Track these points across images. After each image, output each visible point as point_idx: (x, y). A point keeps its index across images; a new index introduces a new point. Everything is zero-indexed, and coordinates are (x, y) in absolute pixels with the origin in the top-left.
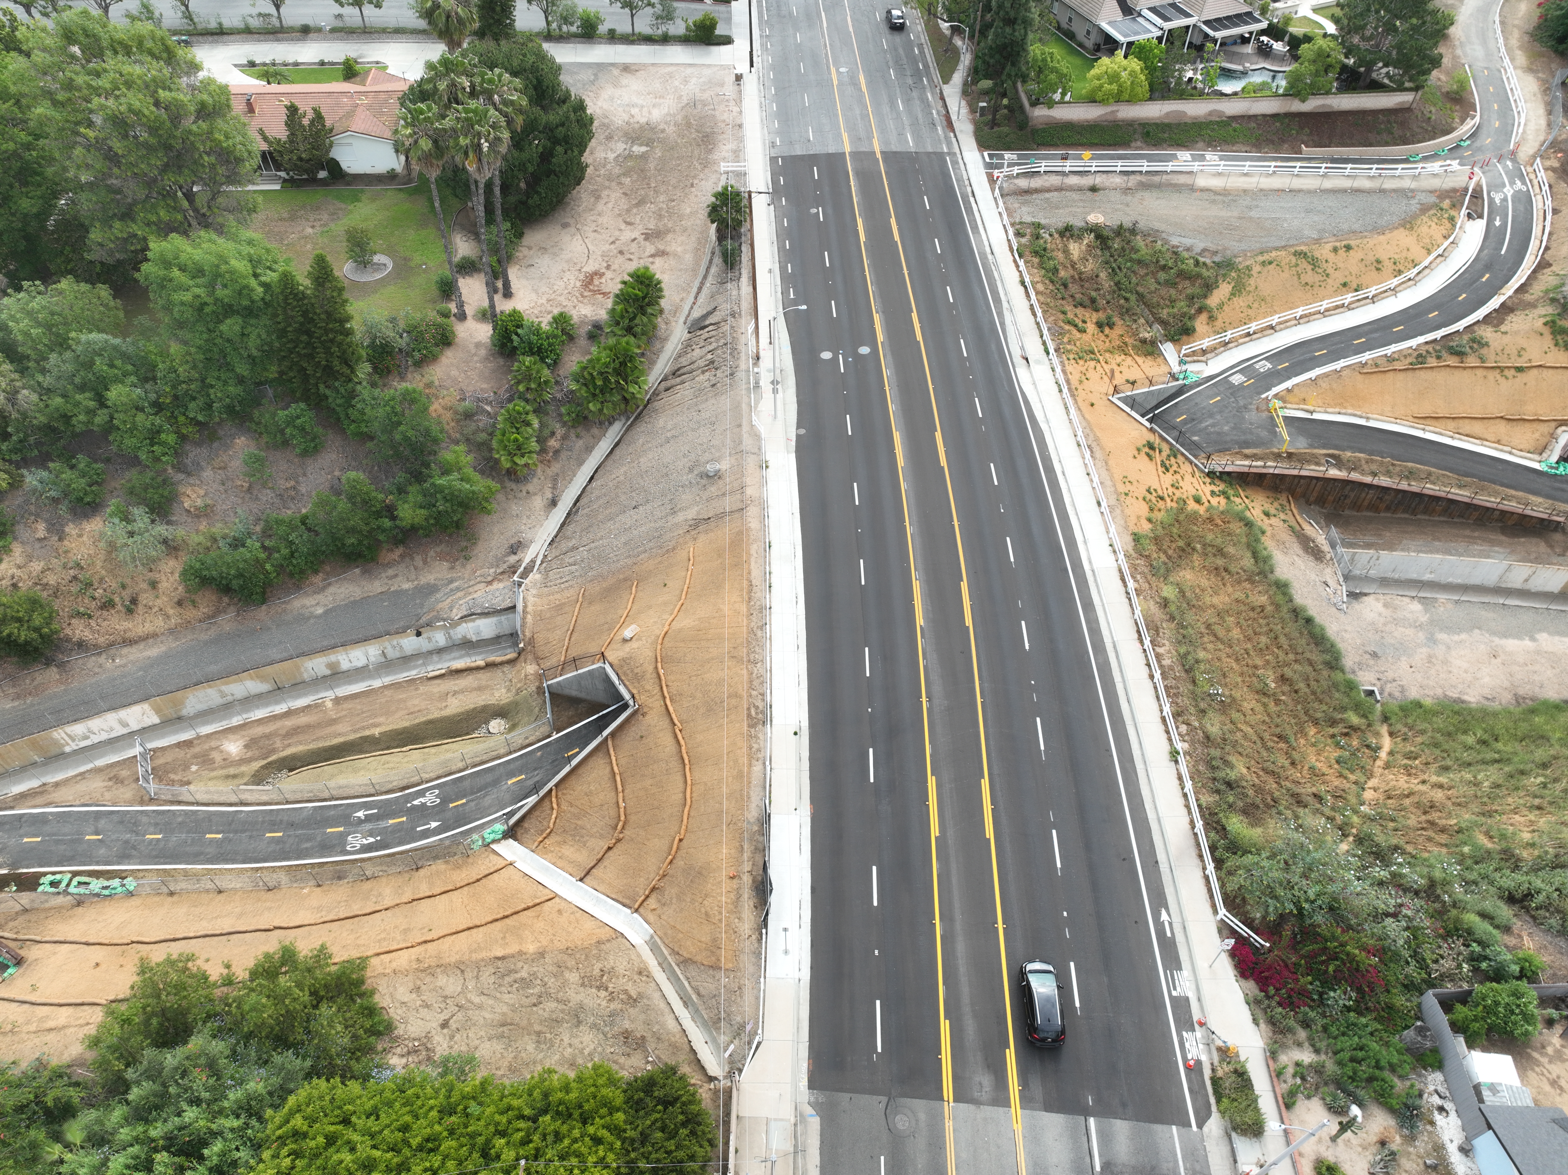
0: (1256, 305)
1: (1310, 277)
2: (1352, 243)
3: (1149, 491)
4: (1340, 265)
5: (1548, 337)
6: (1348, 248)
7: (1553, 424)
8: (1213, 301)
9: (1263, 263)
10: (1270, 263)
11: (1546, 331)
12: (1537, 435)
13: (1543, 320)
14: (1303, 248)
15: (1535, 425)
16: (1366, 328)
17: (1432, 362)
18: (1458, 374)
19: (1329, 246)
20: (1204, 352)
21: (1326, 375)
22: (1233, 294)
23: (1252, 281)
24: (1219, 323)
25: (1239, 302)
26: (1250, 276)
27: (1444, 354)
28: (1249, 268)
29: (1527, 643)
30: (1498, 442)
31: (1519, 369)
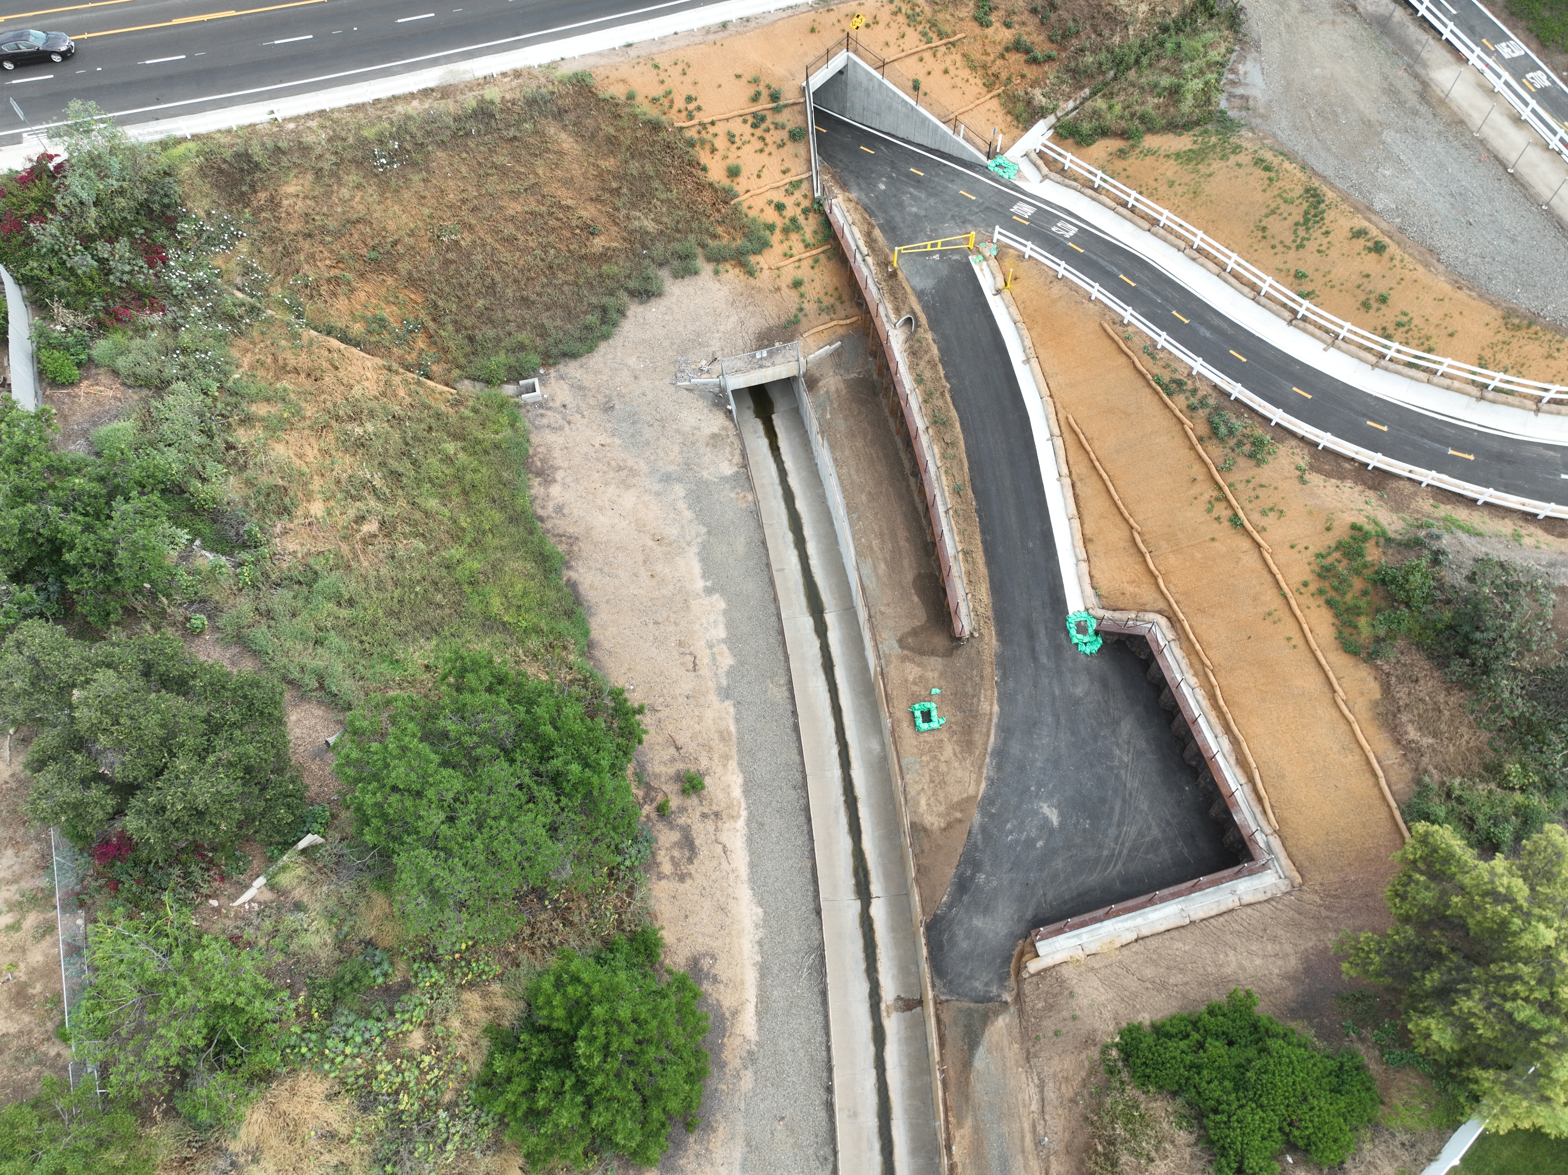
0: (1180, 190)
1: (1280, 228)
2: (1393, 248)
3: (689, 99)
4: (1334, 254)
5: (1330, 540)
6: (1378, 248)
7: (1162, 605)
8: (1151, 141)
9: (1259, 162)
10: (1267, 169)
11: (1340, 532)
12: (1130, 589)
13: (1361, 520)
14: (1330, 195)
15: (1145, 579)
16: (1216, 321)
17: (1178, 403)
18: (1178, 441)
19: (1359, 222)
20: (1062, 171)
21: (1075, 288)
22: (1178, 155)
23: (1216, 165)
24: (1119, 164)
25: (1171, 169)
26: (1224, 158)
27: (1202, 413)
28: (1237, 149)
29: (700, 584)
30: (1086, 541)
31: (1235, 522)
